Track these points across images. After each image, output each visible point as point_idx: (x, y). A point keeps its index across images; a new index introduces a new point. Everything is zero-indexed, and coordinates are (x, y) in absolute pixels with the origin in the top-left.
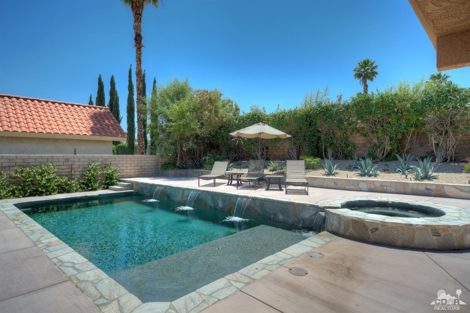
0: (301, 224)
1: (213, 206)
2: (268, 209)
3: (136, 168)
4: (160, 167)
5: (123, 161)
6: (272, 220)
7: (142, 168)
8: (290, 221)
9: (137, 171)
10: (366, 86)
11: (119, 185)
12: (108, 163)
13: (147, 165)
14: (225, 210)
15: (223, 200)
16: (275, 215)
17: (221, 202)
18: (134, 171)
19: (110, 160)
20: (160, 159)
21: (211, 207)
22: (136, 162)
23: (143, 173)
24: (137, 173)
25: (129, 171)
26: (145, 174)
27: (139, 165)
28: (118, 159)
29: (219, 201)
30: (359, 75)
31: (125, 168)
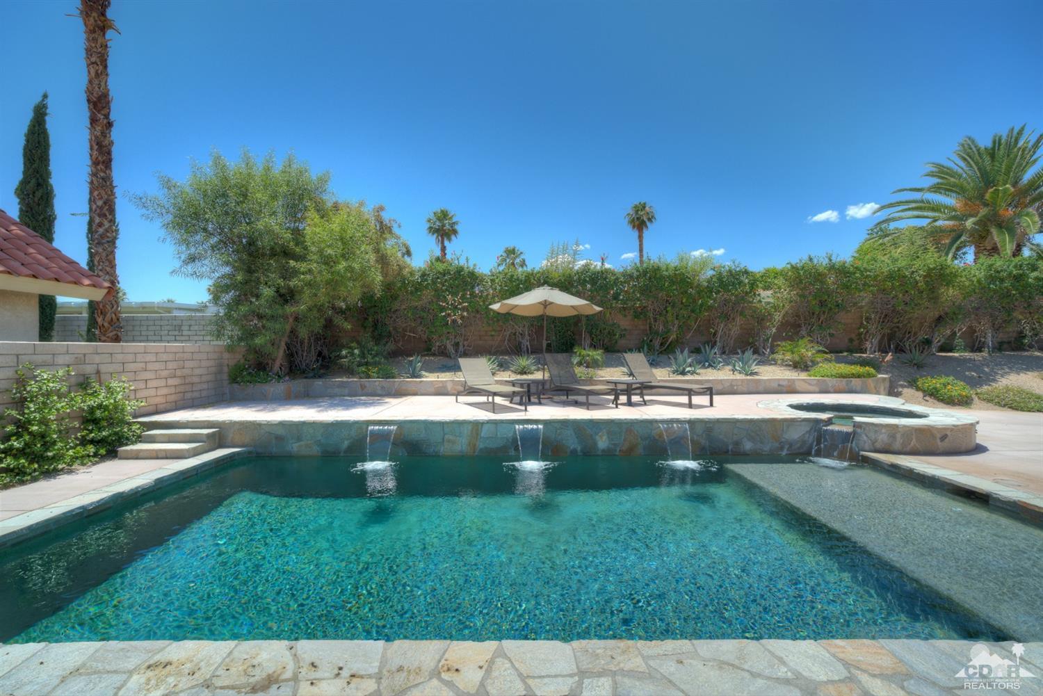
0: (785, 450)
1: (579, 449)
2: (721, 437)
3: (171, 382)
4: (225, 377)
5: (135, 362)
6: (730, 453)
7: (187, 381)
8: (765, 449)
9: (173, 390)
10: (443, 249)
11: (157, 440)
12: (89, 369)
13: (198, 372)
14: (617, 453)
15: (609, 433)
16: (737, 443)
17: (605, 438)
18: (164, 391)
19: (97, 359)
20: (226, 355)
21: (574, 452)
22: (171, 365)
23: (188, 395)
24: (172, 398)
25: (153, 392)
26: (193, 399)
27: (179, 373)
28: (120, 357)
29: (597, 438)
30: (432, 230)
31: (142, 385)
